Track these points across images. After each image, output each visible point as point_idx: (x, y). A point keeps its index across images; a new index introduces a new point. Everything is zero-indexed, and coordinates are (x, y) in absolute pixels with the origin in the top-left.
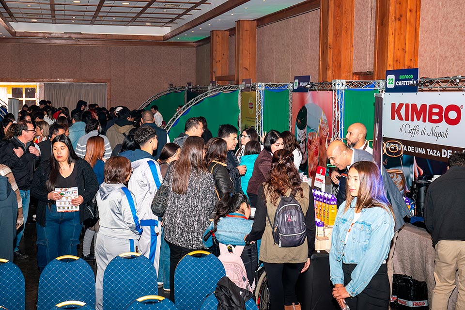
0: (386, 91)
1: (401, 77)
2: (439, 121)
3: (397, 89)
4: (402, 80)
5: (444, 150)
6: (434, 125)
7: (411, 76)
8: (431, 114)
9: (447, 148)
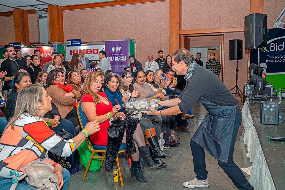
0: (67, 46)
1: (74, 42)
2: (91, 53)
3: (72, 45)
4: (74, 43)
5: (93, 62)
6: (89, 55)
7: (79, 41)
8: (87, 52)
9: (94, 61)
